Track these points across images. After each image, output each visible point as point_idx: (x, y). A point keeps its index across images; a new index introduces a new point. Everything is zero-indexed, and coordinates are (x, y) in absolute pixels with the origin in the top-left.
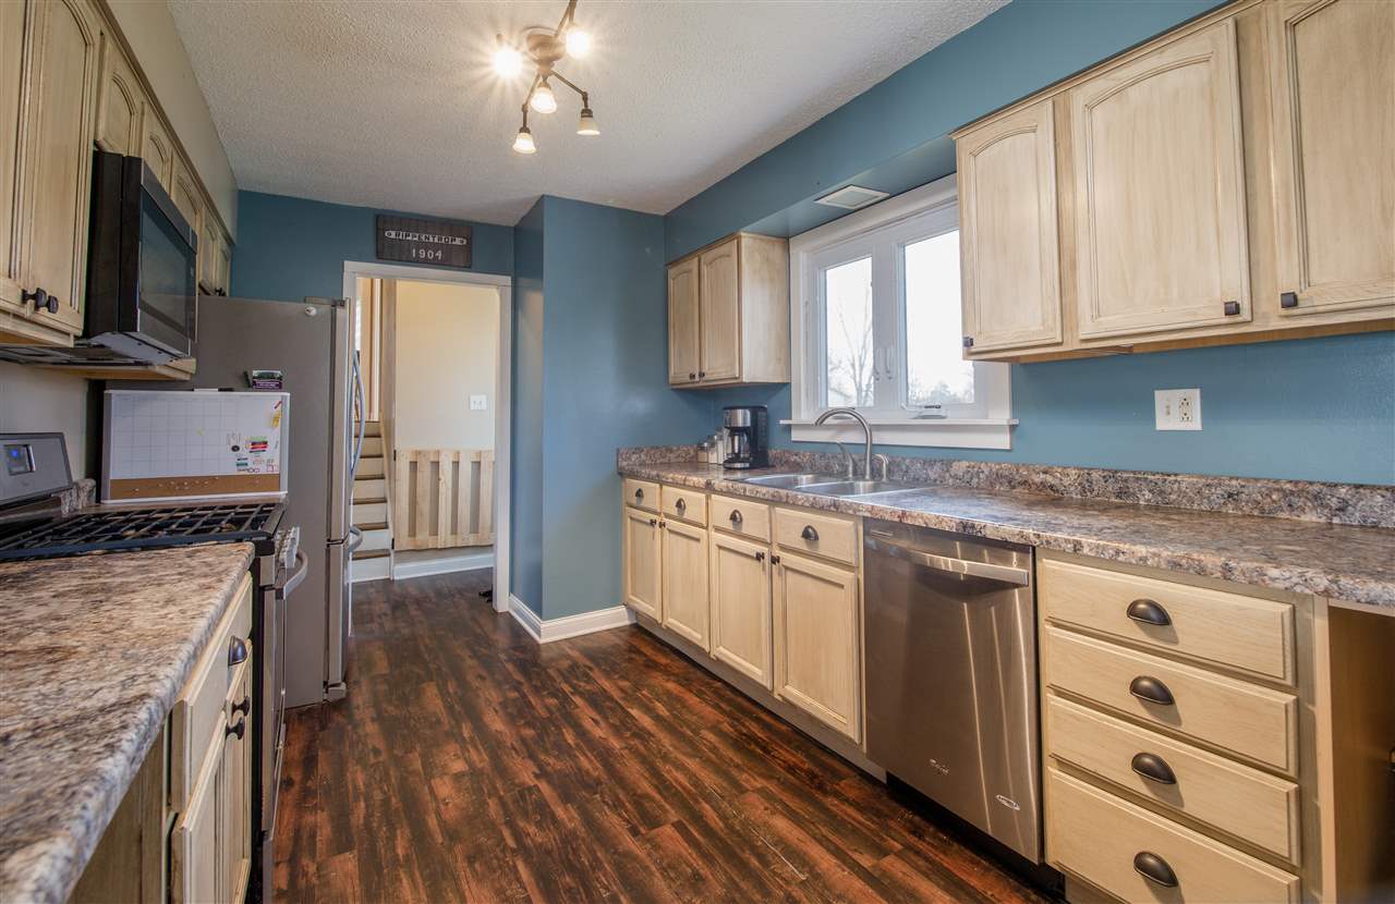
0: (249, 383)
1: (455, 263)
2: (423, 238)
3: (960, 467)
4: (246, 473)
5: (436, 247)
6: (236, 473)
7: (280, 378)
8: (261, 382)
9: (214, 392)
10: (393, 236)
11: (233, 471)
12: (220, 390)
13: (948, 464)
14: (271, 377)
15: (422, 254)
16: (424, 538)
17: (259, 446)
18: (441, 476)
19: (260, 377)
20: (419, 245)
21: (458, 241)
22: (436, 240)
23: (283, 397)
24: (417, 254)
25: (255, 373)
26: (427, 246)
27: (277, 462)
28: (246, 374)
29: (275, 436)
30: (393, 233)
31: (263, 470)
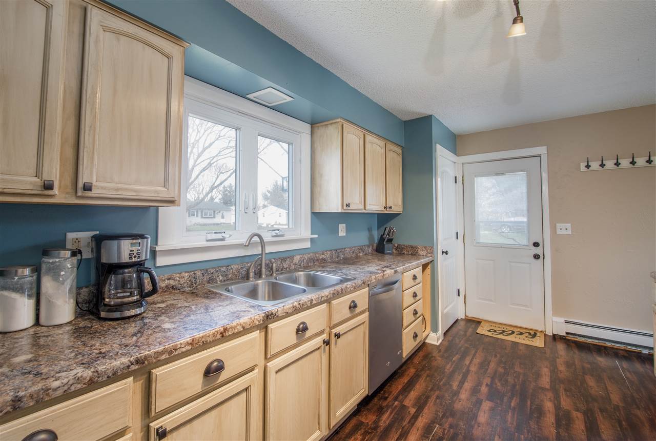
3: (297, 259)
13: (292, 258)
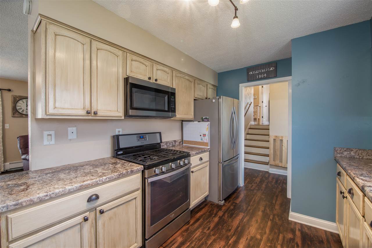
0: (203, 121)
1: (270, 77)
2: (260, 71)
4: (202, 141)
5: (264, 73)
6: (201, 141)
7: (208, 119)
8: (205, 120)
9: (197, 122)
10: (251, 73)
11: (200, 141)
12: (198, 122)
14: (206, 118)
15: (260, 76)
16: (278, 162)
17: (204, 135)
18: (283, 144)
19: (205, 118)
20: (258, 74)
21: (271, 69)
22: (264, 71)
23: (208, 123)
24: (258, 77)
25: (204, 118)
26: (261, 74)
27: (207, 140)
28: (202, 118)
29: (207, 133)
30: (251, 72)
31: (205, 141)
